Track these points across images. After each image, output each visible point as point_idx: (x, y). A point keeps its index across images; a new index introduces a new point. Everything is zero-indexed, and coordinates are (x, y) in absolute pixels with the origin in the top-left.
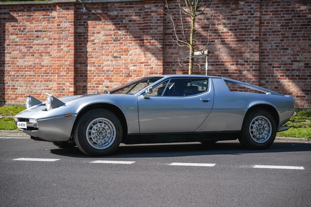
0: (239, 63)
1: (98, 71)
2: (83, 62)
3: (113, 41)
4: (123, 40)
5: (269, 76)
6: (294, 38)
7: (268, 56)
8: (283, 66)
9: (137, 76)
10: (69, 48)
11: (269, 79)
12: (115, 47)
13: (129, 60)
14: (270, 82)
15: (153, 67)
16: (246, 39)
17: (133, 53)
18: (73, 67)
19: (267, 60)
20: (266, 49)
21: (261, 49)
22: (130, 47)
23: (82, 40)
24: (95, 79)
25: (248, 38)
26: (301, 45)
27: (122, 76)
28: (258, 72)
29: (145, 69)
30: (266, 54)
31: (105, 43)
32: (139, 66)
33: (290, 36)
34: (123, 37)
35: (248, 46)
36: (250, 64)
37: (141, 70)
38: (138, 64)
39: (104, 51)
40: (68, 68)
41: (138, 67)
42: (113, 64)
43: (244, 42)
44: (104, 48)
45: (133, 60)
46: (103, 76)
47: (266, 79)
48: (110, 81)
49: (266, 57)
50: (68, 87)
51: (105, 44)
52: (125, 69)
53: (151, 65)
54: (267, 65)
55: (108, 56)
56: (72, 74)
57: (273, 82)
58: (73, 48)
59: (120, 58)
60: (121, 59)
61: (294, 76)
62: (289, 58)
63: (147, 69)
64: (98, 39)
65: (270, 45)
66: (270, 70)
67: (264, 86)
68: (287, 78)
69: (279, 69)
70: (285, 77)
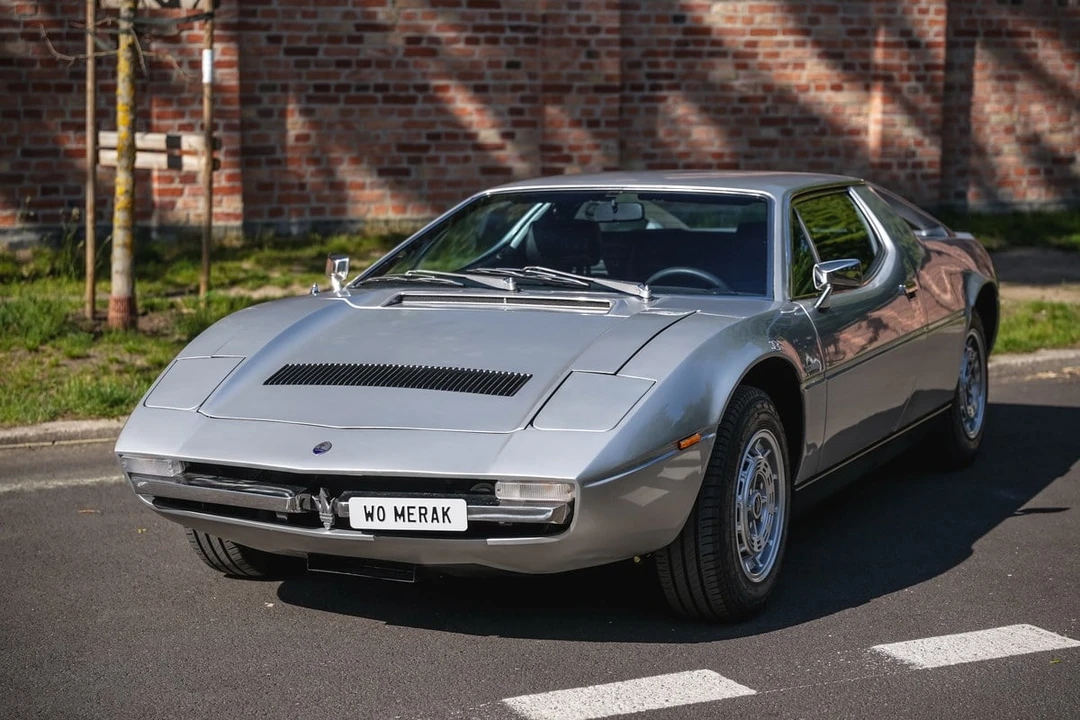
5: (273, 88)
8: (326, 45)
14: (276, 113)
19: (265, 21)
47: (258, 101)
54: (264, 43)
61: (365, 88)
62: (347, 15)
66: (277, 63)
67: (255, 132)
68: (342, 96)
69: (311, 58)
70: (332, 93)
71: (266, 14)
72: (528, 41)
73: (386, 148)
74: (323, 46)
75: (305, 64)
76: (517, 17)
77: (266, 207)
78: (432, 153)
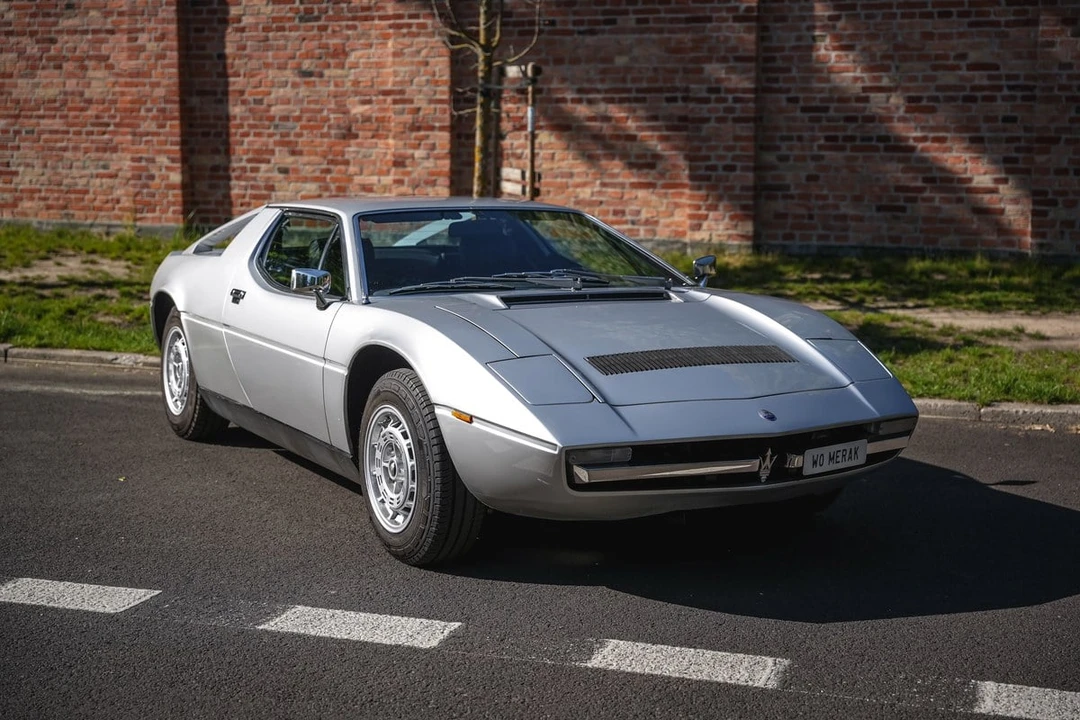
0: (691, 95)
1: (254, 120)
2: (208, 88)
3: (297, 20)
4: (329, 19)
6: (875, 12)
7: (788, 70)
8: (835, 105)
9: (373, 137)
10: (162, 44)
11: (791, 148)
12: (304, 39)
13: (349, 84)
14: (792, 158)
15: (419, 109)
16: (715, 15)
17: (362, 60)
18: (176, 106)
19: (785, 86)
20: (782, 49)
21: (767, 49)
22: (351, 41)
23: (204, 16)
24: (245, 144)
25: (719, 10)
26: (895, 36)
27: (327, 135)
28: (751, 125)
29: (395, 113)
30: (779, 63)
31: (274, 25)
32: (379, 102)
33: (859, 3)
34: (327, 8)
35: (722, 38)
36: (724, 100)
37: (384, 117)
38: (375, 95)
39: (270, 53)
40: (162, 110)
41: (376, 107)
42: (301, 95)
43: (709, 25)
44: (271, 42)
45: (361, 84)
46: (270, 135)
47: (778, 148)
48: (293, 153)
49: (781, 76)
50: (164, 170)
51: (272, 31)
52: (334, 112)
53: (415, 101)
54: (784, 103)
55: (285, 68)
56: (173, 127)
57: (803, 159)
58: (175, 44)
59: (321, 75)
60: (326, 78)
61: (870, 139)
62: (855, 80)
63: (402, 112)
64: (252, 15)
65: (795, 34)
66: (794, 119)
67: (773, 173)
68: (849, 145)
69: (823, 115)
70: (840, 143)
71: (786, 80)
72: (1024, 98)
73: (885, 188)
74: (833, 105)
75: (818, 120)
76: (1016, 77)
77: (780, 232)
78: (927, 194)
